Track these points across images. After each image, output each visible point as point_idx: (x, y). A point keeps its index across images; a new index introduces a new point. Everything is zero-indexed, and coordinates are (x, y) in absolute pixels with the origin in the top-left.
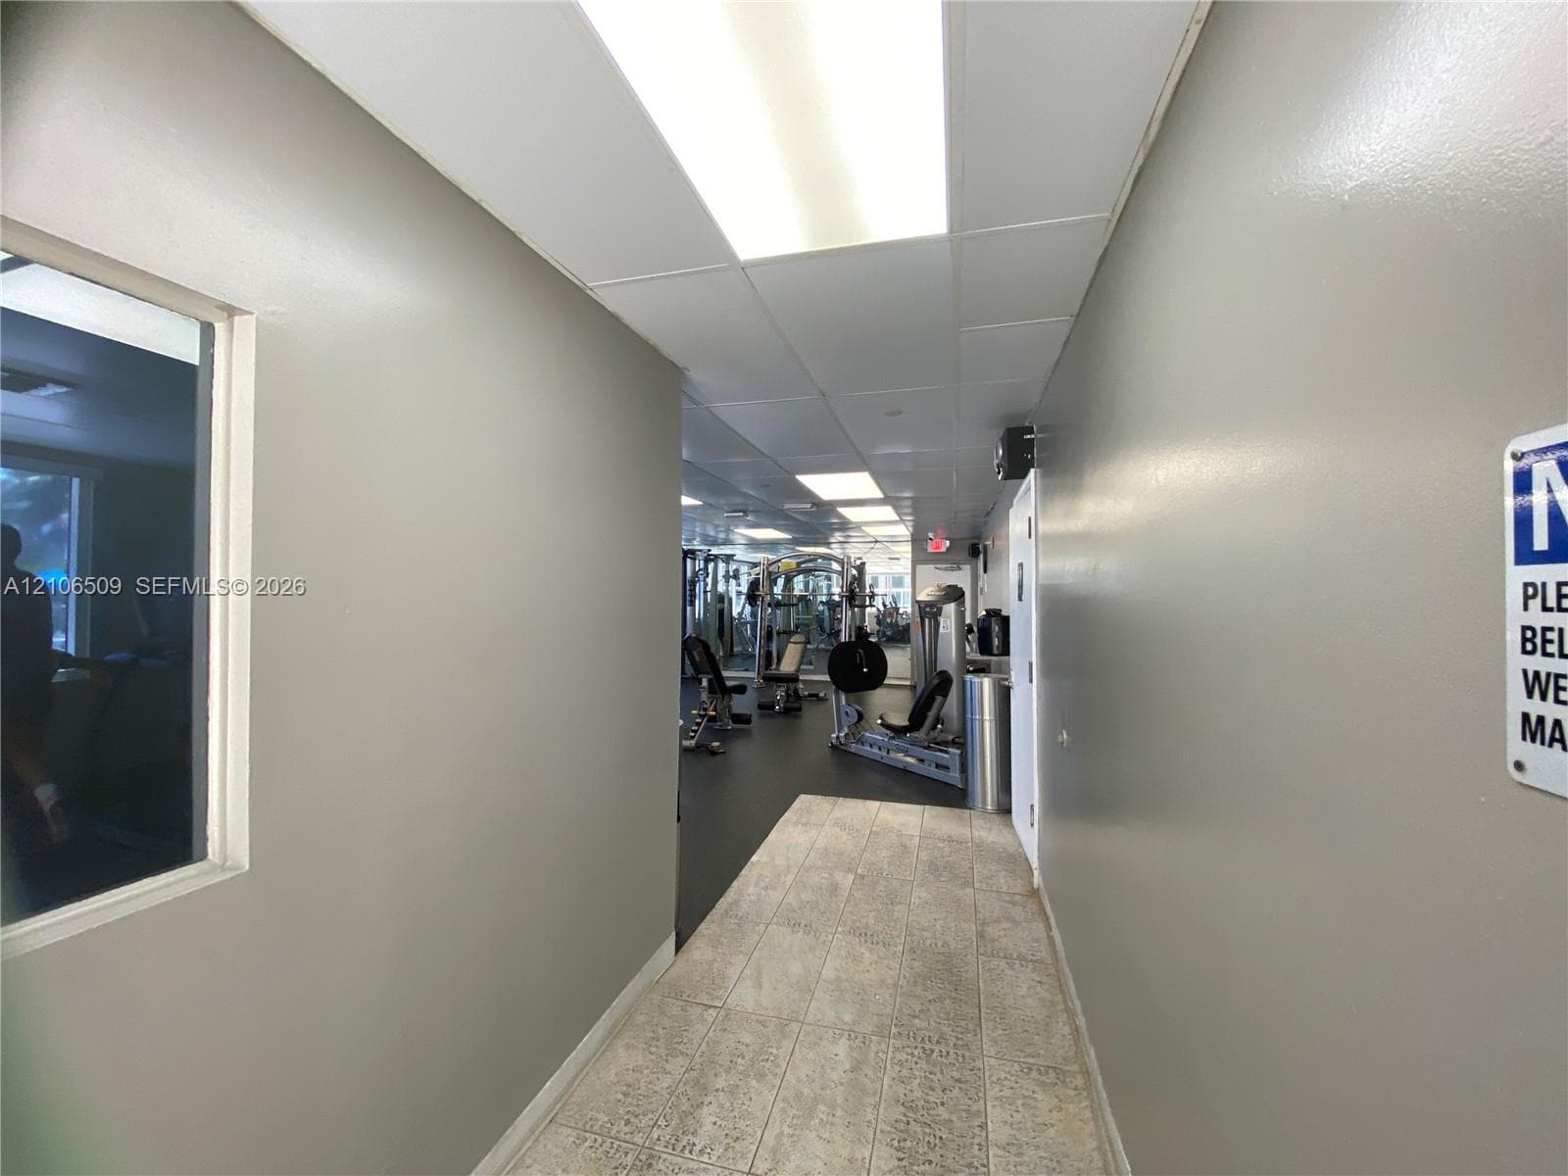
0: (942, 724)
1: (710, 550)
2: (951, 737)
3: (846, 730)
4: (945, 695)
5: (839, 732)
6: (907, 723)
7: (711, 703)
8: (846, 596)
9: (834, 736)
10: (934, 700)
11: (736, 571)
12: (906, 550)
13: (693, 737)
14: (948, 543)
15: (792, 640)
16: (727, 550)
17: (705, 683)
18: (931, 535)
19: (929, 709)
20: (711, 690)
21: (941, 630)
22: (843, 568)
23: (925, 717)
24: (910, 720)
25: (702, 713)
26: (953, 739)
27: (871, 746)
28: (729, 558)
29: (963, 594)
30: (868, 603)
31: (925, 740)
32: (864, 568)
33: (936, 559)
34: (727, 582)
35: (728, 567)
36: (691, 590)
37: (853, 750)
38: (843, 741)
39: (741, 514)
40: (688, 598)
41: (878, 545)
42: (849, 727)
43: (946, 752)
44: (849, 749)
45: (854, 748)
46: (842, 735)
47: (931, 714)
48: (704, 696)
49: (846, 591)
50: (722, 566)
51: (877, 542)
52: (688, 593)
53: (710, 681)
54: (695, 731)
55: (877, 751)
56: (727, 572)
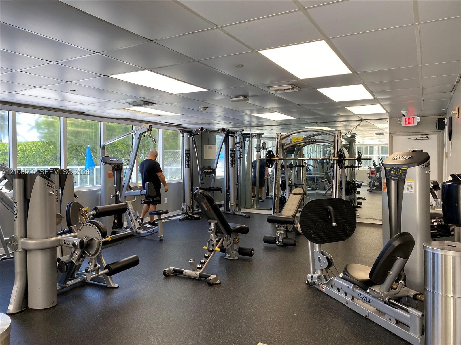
0: (404, 280)
1: (243, 130)
2: (412, 293)
3: (319, 273)
4: (406, 257)
5: (314, 273)
6: (368, 278)
7: (218, 242)
8: (337, 160)
9: (310, 275)
10: (393, 261)
11: (264, 144)
12: (385, 126)
13: (200, 268)
14: (418, 118)
15: (293, 192)
16: (257, 131)
17: (213, 226)
18: (404, 112)
19: (390, 267)
20: (218, 231)
21: (405, 191)
22: (335, 140)
23: (385, 276)
24: (370, 275)
25: (211, 248)
26: (415, 296)
27: (339, 290)
28: (259, 136)
29: (428, 158)
30: (356, 165)
31: (386, 296)
32: (353, 140)
33: (409, 131)
34: (258, 151)
35: (258, 142)
36: (232, 157)
37: (324, 290)
38: (316, 281)
39: (242, 98)
40: (230, 162)
41: (363, 123)
42: (322, 270)
43: (406, 311)
44: (321, 289)
45: (325, 288)
46: (316, 276)
47: (392, 273)
48: (212, 236)
49: (337, 157)
50: (255, 141)
51: (362, 120)
52: (230, 159)
53: (216, 224)
54: (203, 263)
55: (343, 295)
56: (258, 144)
